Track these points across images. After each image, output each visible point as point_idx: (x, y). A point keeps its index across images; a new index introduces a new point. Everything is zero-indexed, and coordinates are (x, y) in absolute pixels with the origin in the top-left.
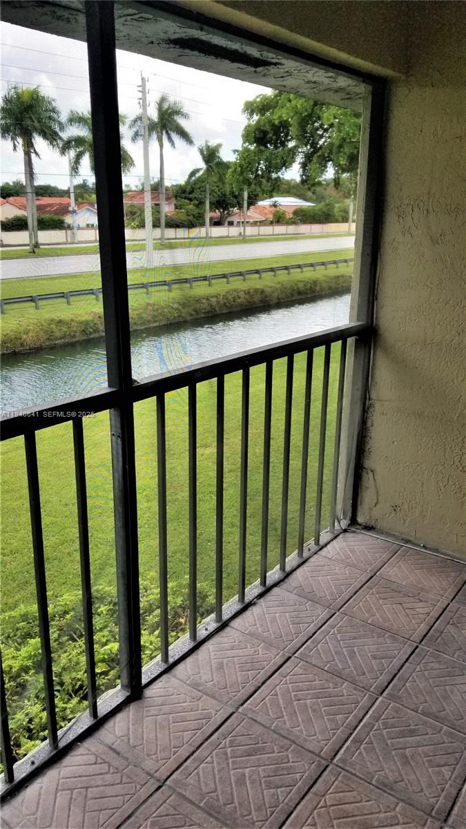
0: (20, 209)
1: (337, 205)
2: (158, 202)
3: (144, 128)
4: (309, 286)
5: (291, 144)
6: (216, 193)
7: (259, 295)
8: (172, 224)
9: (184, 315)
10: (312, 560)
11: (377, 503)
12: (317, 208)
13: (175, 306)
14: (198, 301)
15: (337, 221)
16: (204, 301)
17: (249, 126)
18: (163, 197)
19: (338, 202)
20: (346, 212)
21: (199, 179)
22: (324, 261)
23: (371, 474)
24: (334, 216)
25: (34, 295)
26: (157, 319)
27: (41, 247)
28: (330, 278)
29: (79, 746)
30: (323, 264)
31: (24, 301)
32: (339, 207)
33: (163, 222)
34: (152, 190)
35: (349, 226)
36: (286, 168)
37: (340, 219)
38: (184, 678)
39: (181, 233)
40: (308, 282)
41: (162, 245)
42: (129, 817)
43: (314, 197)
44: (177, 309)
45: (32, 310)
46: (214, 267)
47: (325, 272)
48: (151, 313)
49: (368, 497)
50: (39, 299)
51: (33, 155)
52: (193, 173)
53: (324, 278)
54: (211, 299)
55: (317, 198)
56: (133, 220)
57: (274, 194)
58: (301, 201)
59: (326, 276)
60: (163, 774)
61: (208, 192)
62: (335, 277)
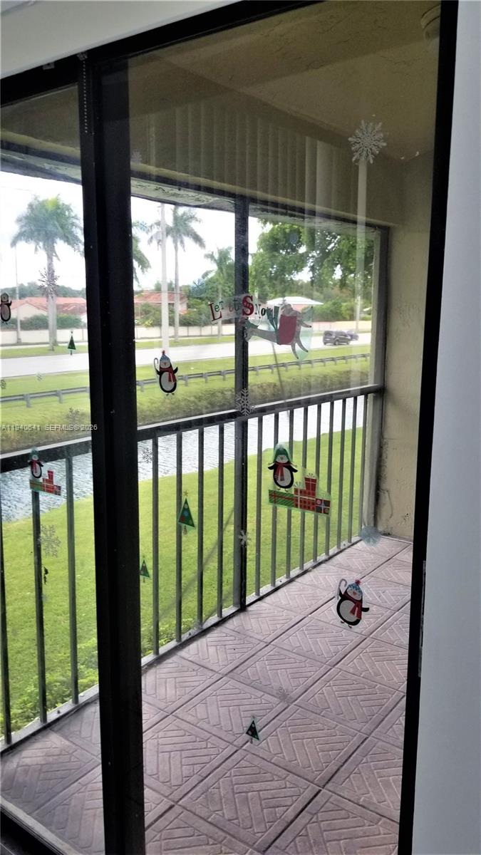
0: (39, 309)
1: (344, 304)
2: (172, 302)
3: (163, 234)
4: (320, 380)
5: (303, 250)
6: (227, 293)
7: (272, 389)
8: (186, 323)
9: (200, 408)
10: (347, 550)
11: (392, 515)
12: (324, 307)
13: (192, 399)
14: (213, 394)
15: (345, 319)
16: (219, 394)
17: (263, 234)
18: (177, 297)
19: (345, 302)
20: (352, 310)
21: (211, 281)
22: (334, 357)
23: (387, 494)
24: (341, 314)
25: (58, 389)
26: (175, 411)
27: (60, 345)
28: (341, 373)
29: (214, 630)
30: (333, 359)
31: (49, 395)
32: (346, 306)
33: (177, 320)
34: (168, 290)
35: (357, 324)
36: (298, 272)
37: (348, 317)
38: (271, 603)
39: (194, 331)
40: (318, 377)
41: (175, 342)
42: (253, 655)
43: (322, 297)
44: (194, 402)
45: (56, 404)
46: (227, 363)
47: (336, 368)
48: (169, 406)
49: (385, 511)
50: (63, 394)
51: (54, 258)
52: (206, 274)
53: (335, 373)
54: (226, 393)
55: (324, 298)
56: (147, 319)
57: (286, 294)
58: (310, 300)
59: (336, 371)
60: (269, 640)
61: (220, 291)
62: (345, 372)
